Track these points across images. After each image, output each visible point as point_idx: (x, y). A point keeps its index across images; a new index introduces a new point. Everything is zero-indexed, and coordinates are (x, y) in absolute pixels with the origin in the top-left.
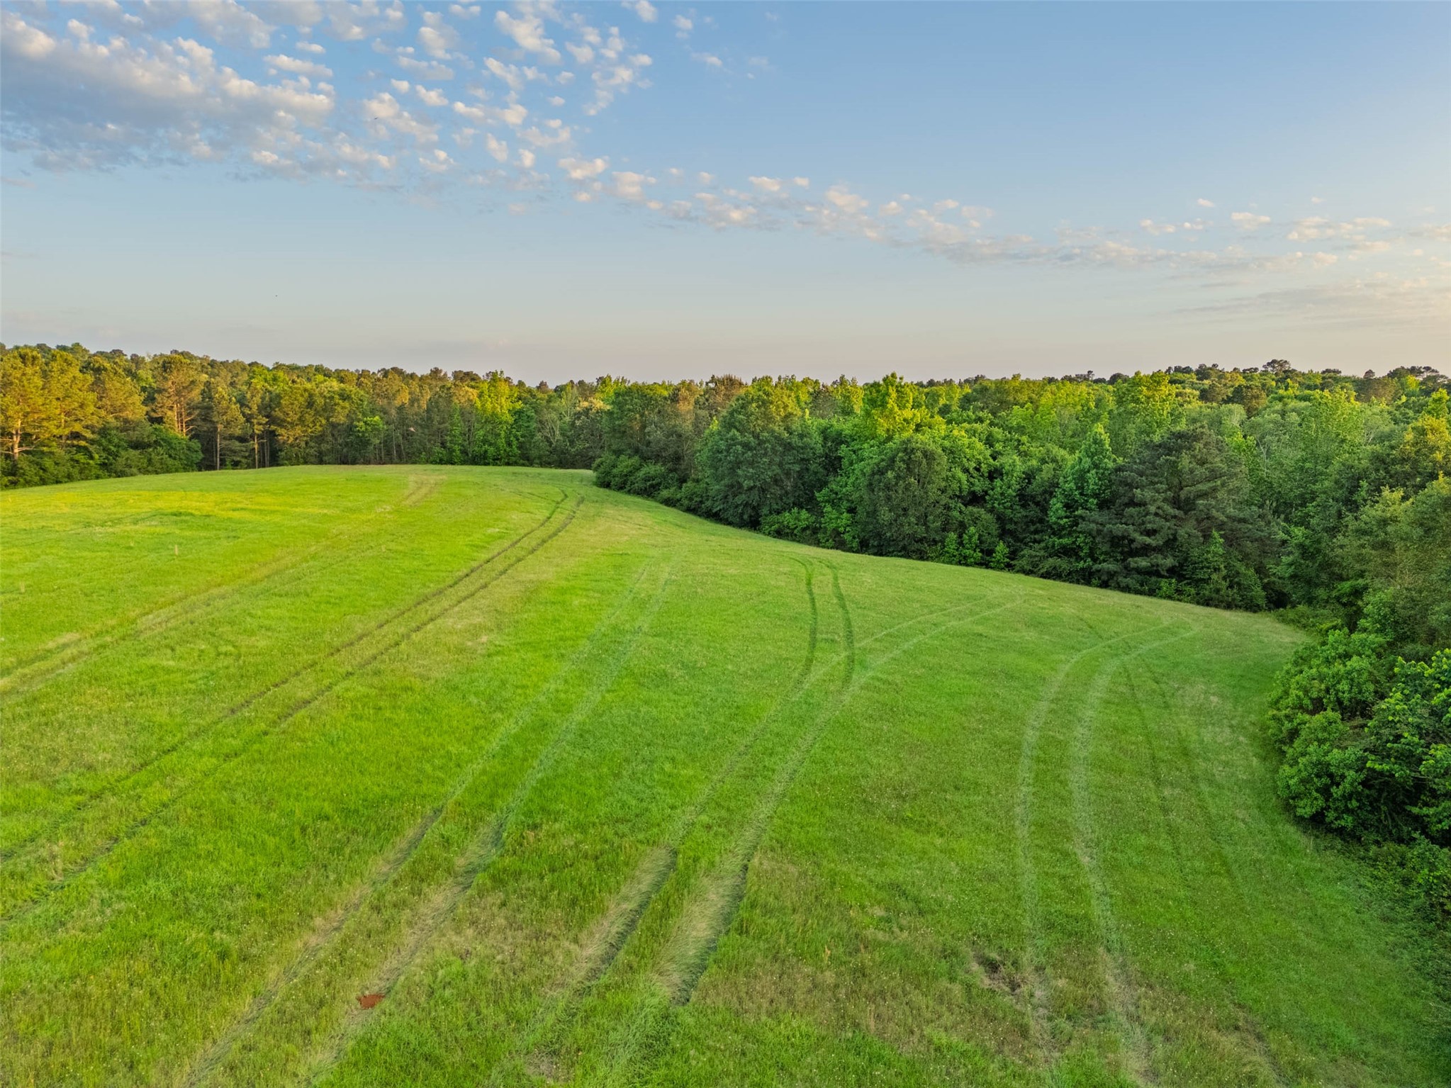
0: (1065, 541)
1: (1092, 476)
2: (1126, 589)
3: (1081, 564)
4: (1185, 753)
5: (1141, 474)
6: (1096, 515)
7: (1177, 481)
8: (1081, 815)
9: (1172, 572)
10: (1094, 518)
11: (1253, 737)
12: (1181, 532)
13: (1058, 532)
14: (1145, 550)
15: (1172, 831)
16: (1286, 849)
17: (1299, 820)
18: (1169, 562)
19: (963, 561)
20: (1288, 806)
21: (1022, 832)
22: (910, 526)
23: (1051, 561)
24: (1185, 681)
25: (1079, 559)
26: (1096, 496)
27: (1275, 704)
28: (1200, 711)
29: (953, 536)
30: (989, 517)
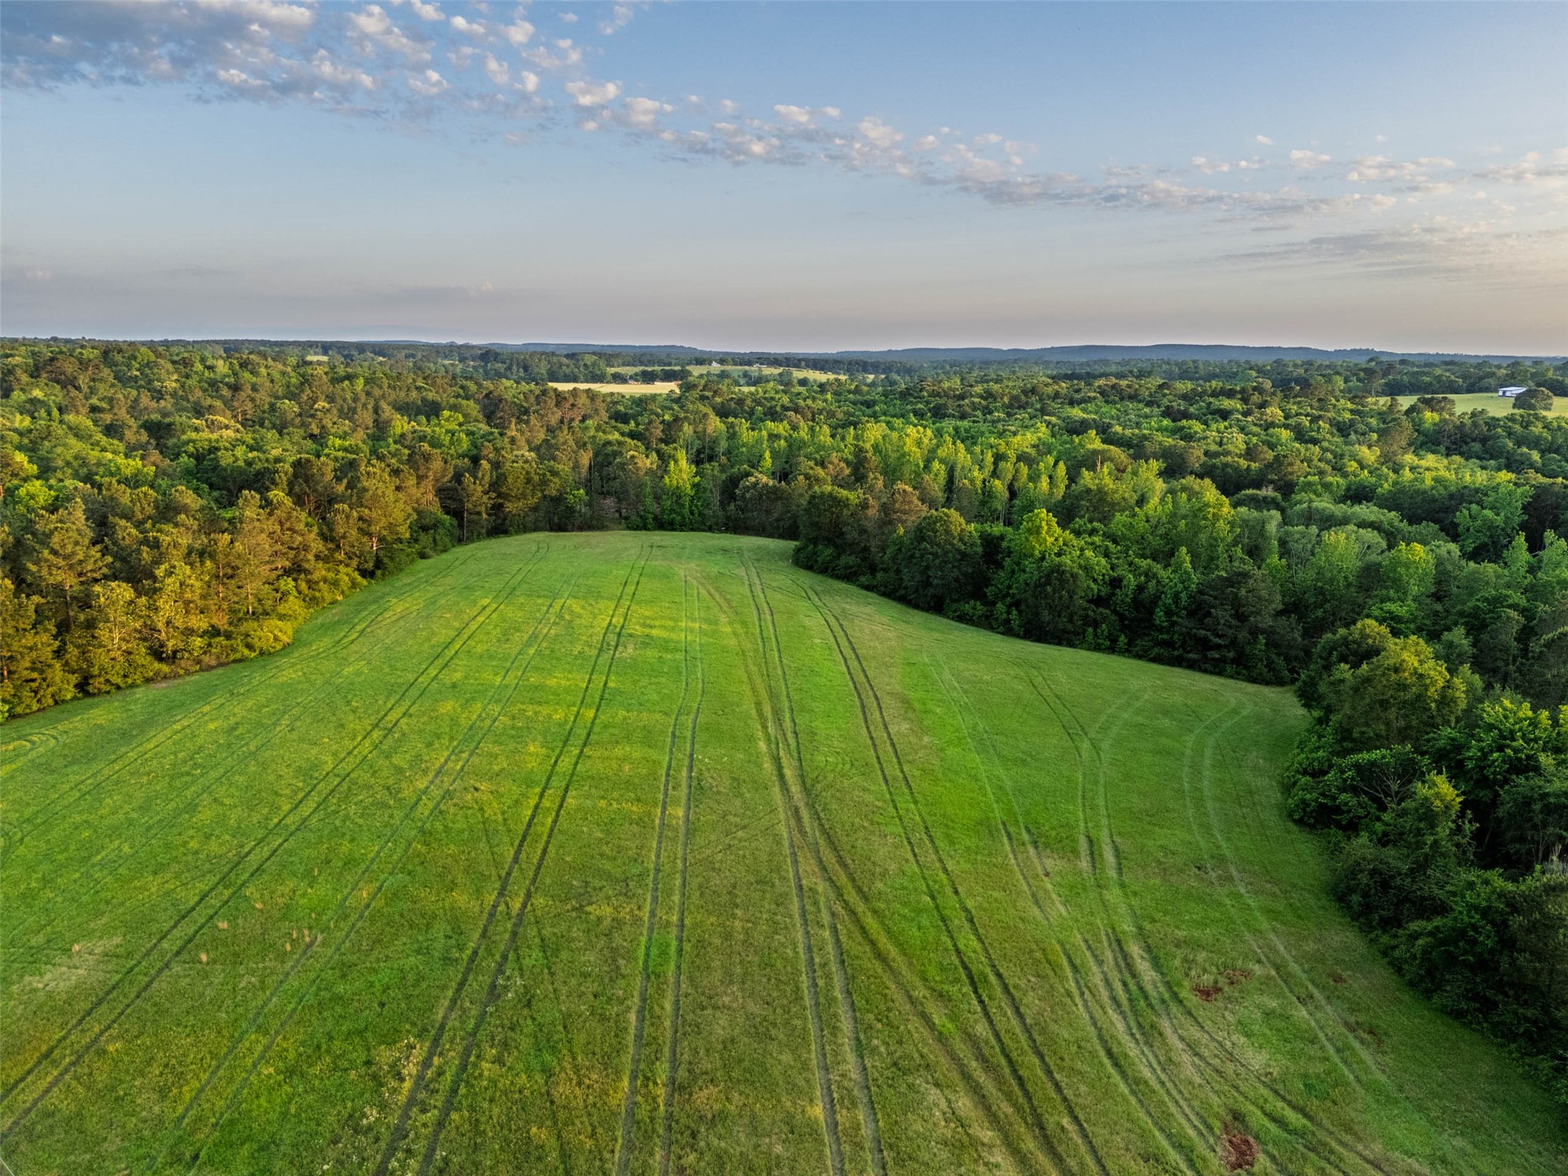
0: (1165, 637)
1: (1184, 596)
2: (1205, 671)
3: (1176, 653)
4: (1250, 792)
5: (1215, 598)
6: (1186, 622)
7: (1236, 603)
8: (1213, 820)
9: (1234, 661)
10: (1184, 623)
11: (1279, 782)
12: (1240, 636)
13: (1161, 630)
14: (1218, 647)
15: (1248, 826)
16: (1289, 832)
17: (1295, 821)
18: (1231, 655)
19: (1097, 648)
20: (1290, 815)
21: (1195, 827)
22: (1063, 622)
23: (1156, 650)
24: (1247, 750)
25: (1175, 649)
26: (1185, 608)
27: (1288, 769)
28: (1255, 768)
29: (1090, 630)
30: (1114, 617)
